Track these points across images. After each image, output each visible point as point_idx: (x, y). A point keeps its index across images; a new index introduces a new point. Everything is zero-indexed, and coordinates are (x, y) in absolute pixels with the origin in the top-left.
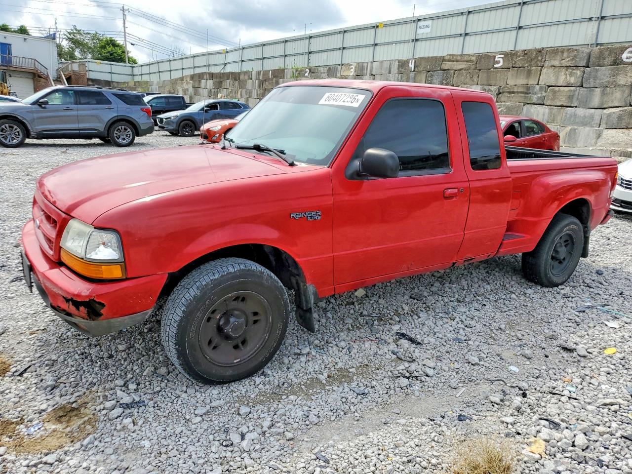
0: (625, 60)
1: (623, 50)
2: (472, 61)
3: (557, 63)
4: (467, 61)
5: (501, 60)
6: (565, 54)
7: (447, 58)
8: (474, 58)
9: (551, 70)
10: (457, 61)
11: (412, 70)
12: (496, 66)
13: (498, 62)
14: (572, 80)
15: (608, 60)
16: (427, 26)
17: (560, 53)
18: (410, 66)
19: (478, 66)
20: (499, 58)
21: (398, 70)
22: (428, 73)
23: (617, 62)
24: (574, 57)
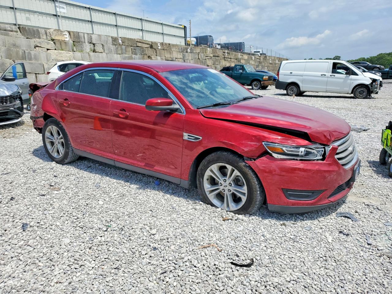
1: (188, 48)
2: (149, 44)
3: (175, 50)
4: (148, 44)
6: (176, 47)
7: (138, 41)
9: (175, 52)
10: (143, 43)
12: (159, 48)
13: (159, 46)
15: (185, 51)
18: (120, 41)
19: (154, 47)
20: (159, 44)
21: (113, 43)
22: (132, 47)
23: (187, 52)
24: (179, 49)
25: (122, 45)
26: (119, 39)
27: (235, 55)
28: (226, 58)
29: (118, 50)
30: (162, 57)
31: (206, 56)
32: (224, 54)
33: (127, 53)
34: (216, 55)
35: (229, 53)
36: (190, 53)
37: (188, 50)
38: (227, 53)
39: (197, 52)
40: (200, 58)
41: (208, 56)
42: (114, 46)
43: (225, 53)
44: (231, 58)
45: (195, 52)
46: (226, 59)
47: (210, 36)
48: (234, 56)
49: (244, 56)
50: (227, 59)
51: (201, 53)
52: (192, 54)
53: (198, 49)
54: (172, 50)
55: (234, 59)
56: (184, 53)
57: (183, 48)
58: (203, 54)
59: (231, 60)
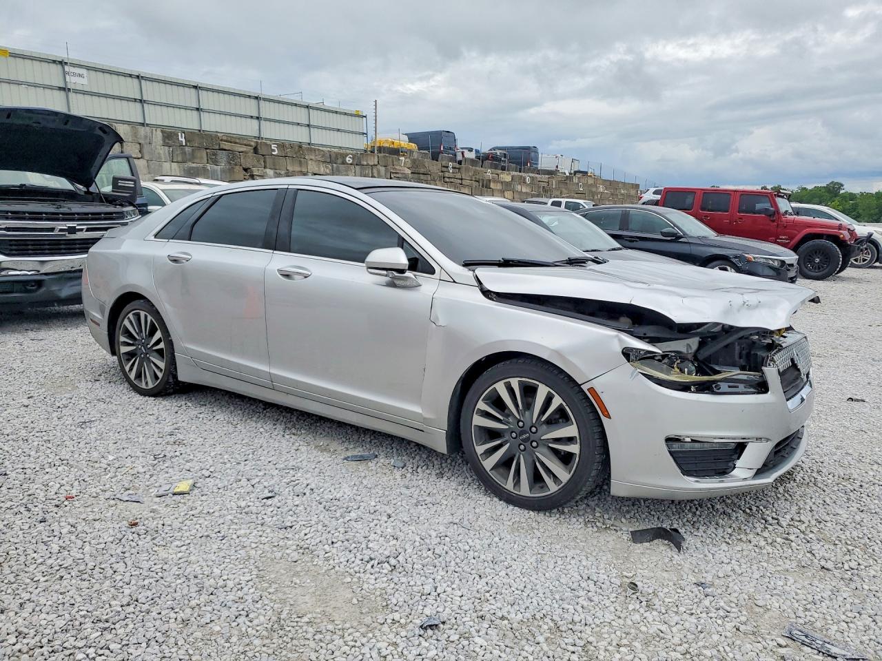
1: (347, 155)
2: (250, 146)
3: (313, 158)
4: (246, 145)
5: (275, 148)
6: (317, 152)
8: (253, 144)
9: (313, 163)
10: (235, 143)
11: (184, 144)
12: (273, 153)
13: (274, 151)
15: (340, 161)
16: (80, 75)
17: (313, 151)
18: (180, 139)
19: (260, 151)
20: (274, 147)
21: (164, 141)
22: (208, 150)
23: (344, 163)
24: (323, 156)
25: (186, 145)
26: (180, 134)
27: (477, 173)
28: (449, 178)
29: (175, 155)
30: (278, 171)
31: (392, 173)
32: (444, 169)
33: (196, 161)
34: (422, 170)
35: (460, 168)
36: (351, 164)
37: (348, 159)
38: (453, 168)
39: (371, 163)
41: (396, 173)
42: (167, 148)
43: (447, 167)
44: (462, 179)
45: (365, 163)
46: (448, 180)
47: (448, 132)
48: (471, 174)
49: (502, 175)
50: (452, 180)
51: (379, 167)
52: (357, 167)
53: (372, 158)
54: (307, 158)
55: (471, 180)
56: (335, 165)
57: (333, 156)
58: (384, 168)
59: (463, 183)
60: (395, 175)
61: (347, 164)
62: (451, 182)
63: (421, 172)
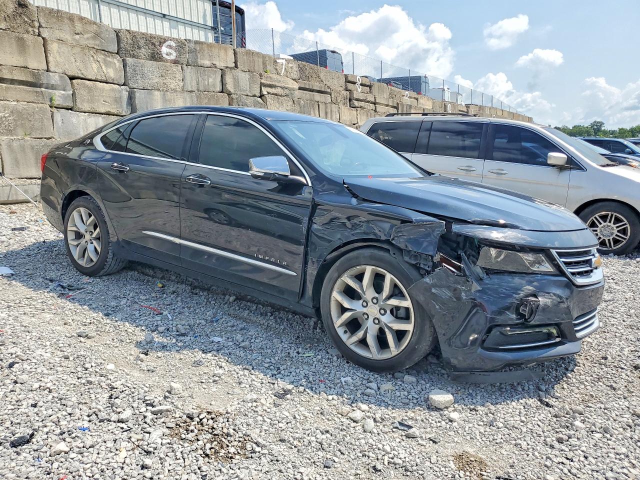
0: (164, 56)
3: (66, 37)
9: (64, 49)
14: (111, 73)
15: (145, 52)
17: (66, 21)
23: (156, 57)
24: (97, 35)
27: (392, 95)
28: (357, 100)
31: (262, 85)
32: (350, 86)
34: (317, 85)
35: (370, 87)
36: (175, 62)
37: (164, 50)
38: (361, 85)
39: (221, 64)
40: (230, 87)
41: (271, 86)
43: (354, 83)
44: (374, 103)
45: (207, 63)
46: (356, 103)
47: (333, 52)
48: (386, 95)
49: (421, 101)
50: (362, 104)
51: (238, 73)
52: (188, 70)
53: (222, 53)
54: (45, 34)
55: (387, 105)
56: (130, 60)
57: (126, 39)
58: (247, 75)
59: (378, 110)
60: (270, 90)
61: (166, 61)
62: (361, 107)
63: (315, 88)
